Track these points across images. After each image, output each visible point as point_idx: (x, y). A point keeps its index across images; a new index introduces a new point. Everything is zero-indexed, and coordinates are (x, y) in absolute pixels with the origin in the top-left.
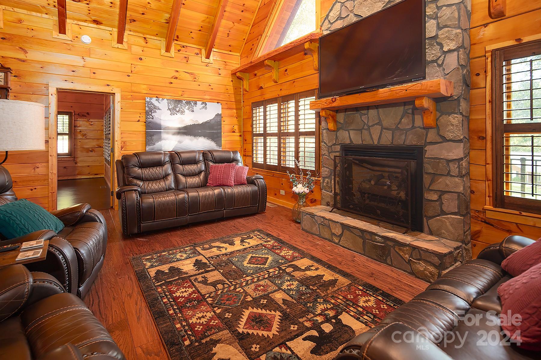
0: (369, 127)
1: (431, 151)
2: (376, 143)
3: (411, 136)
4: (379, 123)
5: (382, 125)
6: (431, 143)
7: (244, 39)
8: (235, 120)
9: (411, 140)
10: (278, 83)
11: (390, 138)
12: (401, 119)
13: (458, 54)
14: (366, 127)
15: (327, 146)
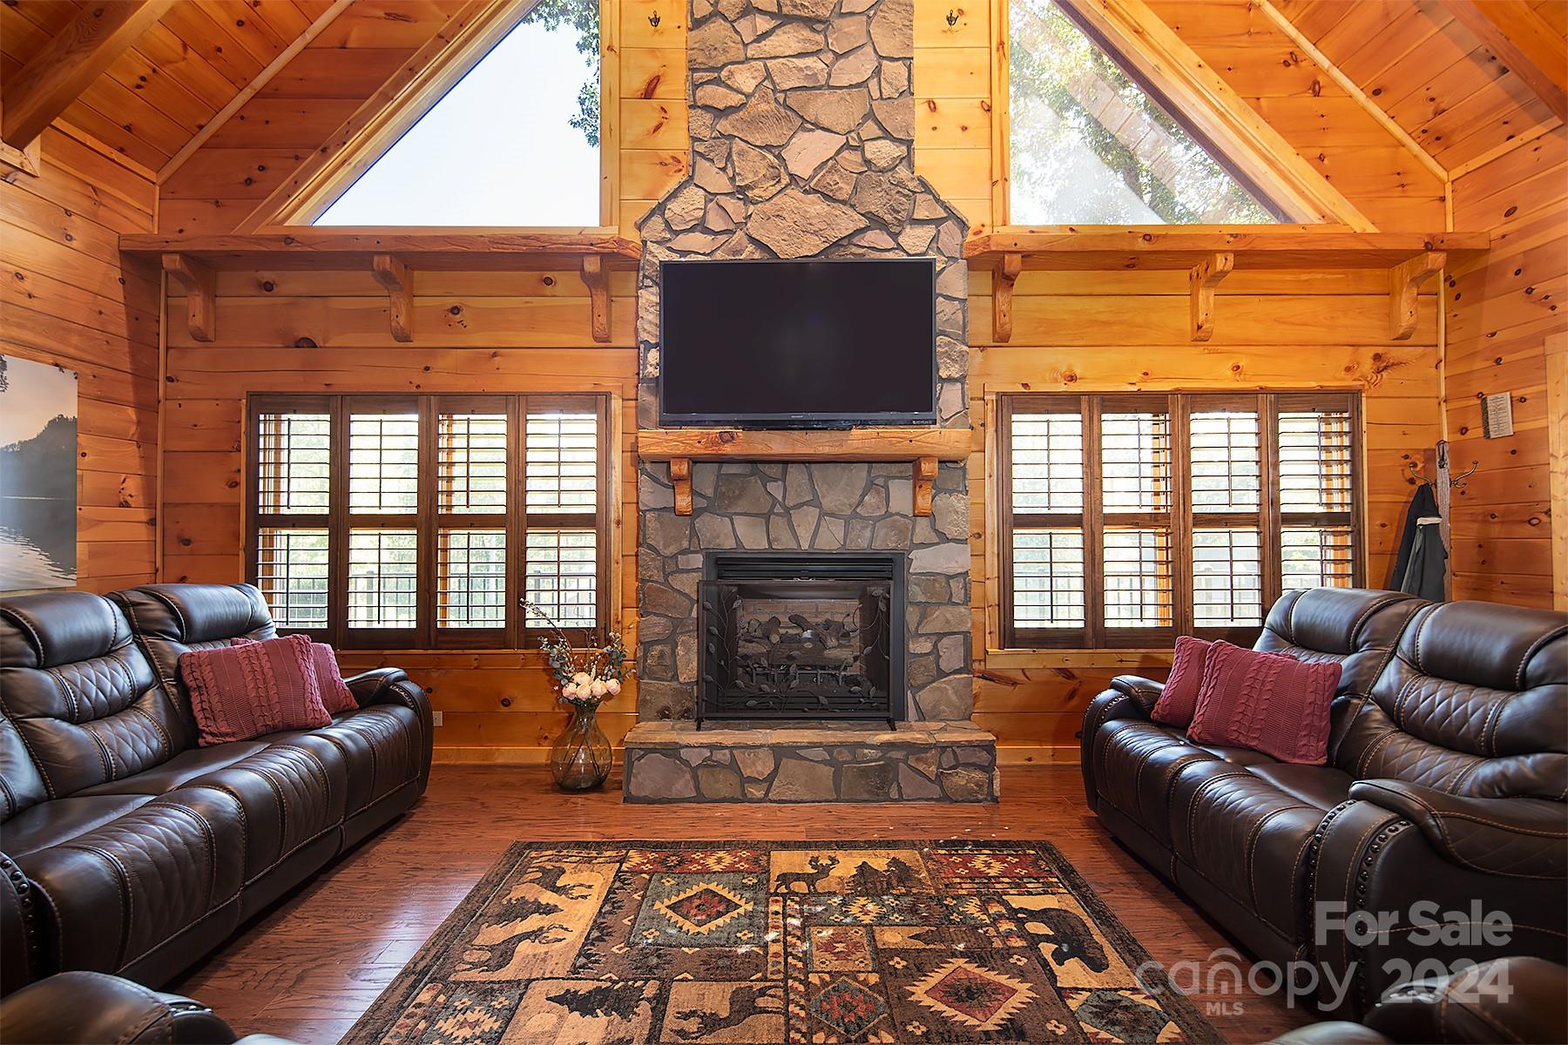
0: (787, 510)
1: (921, 561)
2: (805, 546)
3: (885, 530)
4: (815, 502)
5: (819, 506)
6: (923, 545)
7: (201, 127)
8: (130, 455)
9: (883, 541)
10: (410, 344)
11: (840, 535)
12: (863, 496)
13: (963, 388)
14: (778, 509)
15: (659, 555)
